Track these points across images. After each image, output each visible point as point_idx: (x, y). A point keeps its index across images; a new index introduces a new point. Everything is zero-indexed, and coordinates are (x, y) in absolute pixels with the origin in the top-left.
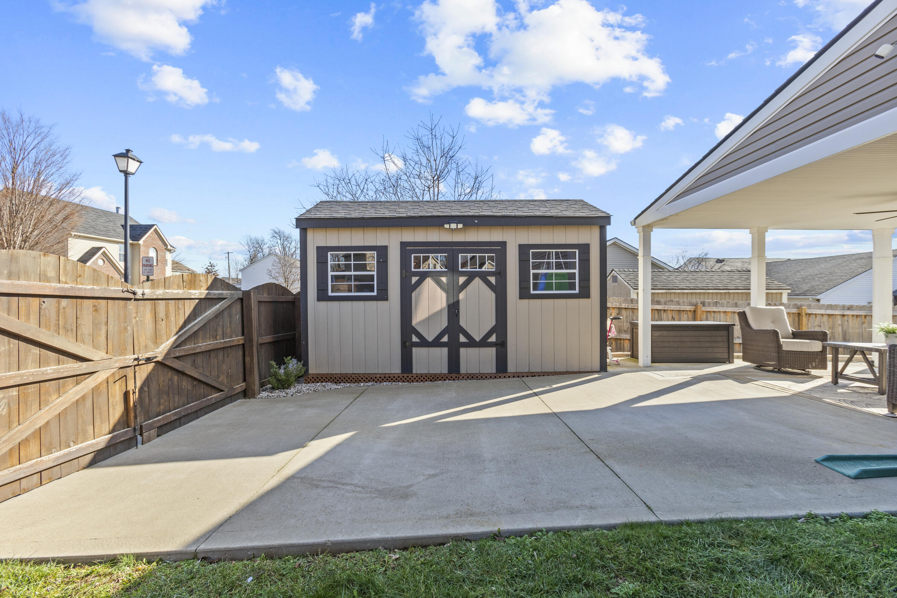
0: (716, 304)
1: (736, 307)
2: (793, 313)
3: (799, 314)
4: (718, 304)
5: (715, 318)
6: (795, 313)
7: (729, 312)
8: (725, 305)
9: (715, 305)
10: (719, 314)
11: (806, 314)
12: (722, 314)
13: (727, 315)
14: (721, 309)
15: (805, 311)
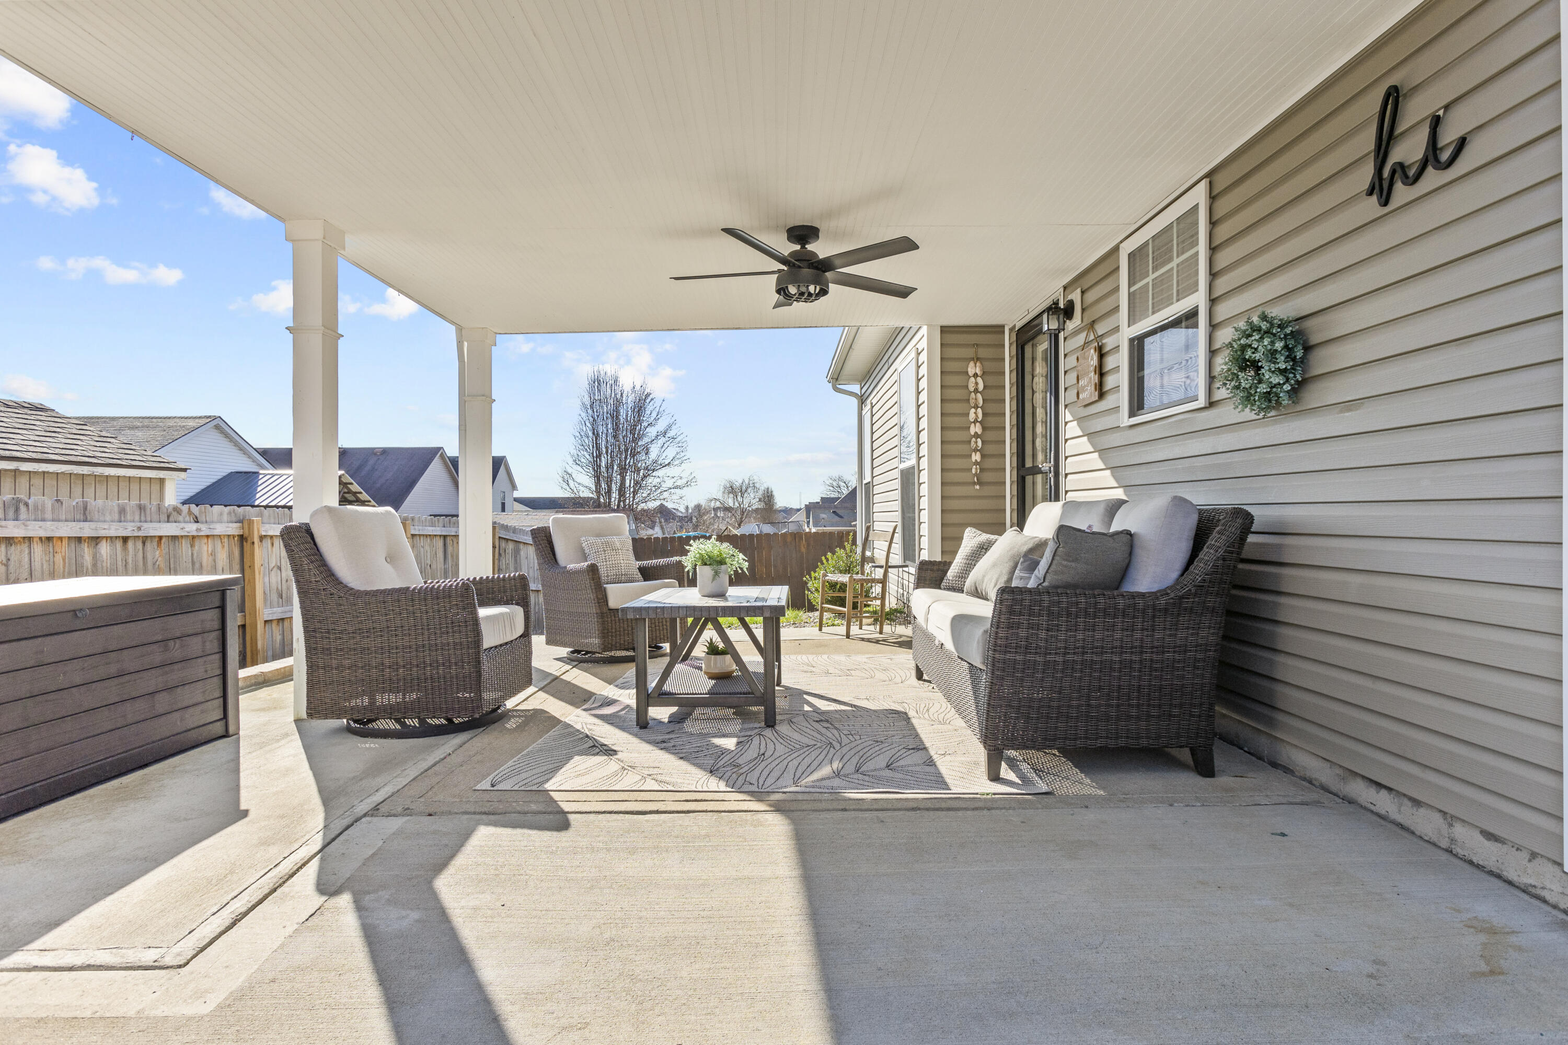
0: (17, 510)
1: (85, 520)
2: (229, 536)
3: (242, 538)
4: (23, 508)
5: (12, 563)
6: (234, 536)
7: (61, 538)
8: (49, 515)
9: (11, 514)
10: (25, 547)
11: (262, 538)
12: (38, 549)
13: (55, 552)
14: (37, 530)
15: (258, 531)
